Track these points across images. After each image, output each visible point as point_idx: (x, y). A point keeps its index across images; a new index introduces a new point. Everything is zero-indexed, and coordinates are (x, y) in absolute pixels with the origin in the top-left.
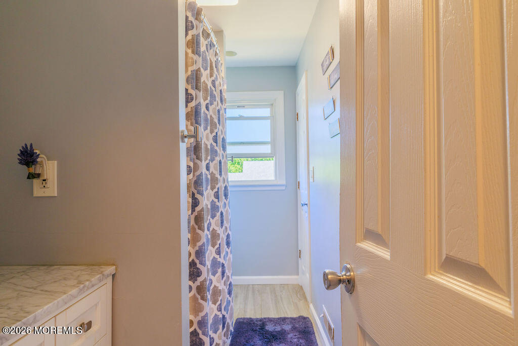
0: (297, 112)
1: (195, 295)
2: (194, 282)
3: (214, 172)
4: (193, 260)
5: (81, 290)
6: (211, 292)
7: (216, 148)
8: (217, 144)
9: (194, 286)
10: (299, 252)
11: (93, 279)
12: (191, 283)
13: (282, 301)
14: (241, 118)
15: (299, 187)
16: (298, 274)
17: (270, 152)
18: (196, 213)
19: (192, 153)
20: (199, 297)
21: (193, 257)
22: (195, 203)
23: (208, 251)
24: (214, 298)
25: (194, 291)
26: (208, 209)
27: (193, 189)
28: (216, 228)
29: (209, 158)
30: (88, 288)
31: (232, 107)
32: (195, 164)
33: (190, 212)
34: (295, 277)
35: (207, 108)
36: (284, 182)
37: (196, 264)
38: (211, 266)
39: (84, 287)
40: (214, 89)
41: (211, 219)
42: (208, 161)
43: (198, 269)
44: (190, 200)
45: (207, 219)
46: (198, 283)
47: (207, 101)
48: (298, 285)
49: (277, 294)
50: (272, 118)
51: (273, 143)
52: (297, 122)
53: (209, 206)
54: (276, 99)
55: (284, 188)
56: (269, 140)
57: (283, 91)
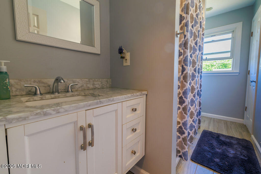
0: (252, 31)
1: (181, 111)
2: (181, 106)
3: (195, 59)
4: (181, 96)
5: (132, 96)
6: (190, 113)
7: (196, 47)
8: (197, 46)
9: (181, 107)
10: (245, 108)
11: (137, 93)
12: (180, 106)
13: (231, 129)
15: (249, 74)
16: (243, 119)
18: (184, 75)
19: (183, 46)
20: (183, 112)
21: (181, 94)
22: (183, 70)
23: (189, 95)
24: (191, 116)
25: (181, 110)
26: (190, 75)
27: (183, 64)
28: (194, 85)
29: (192, 51)
30: (135, 96)
32: (184, 51)
33: (181, 74)
35: (192, 27)
36: (238, 71)
37: (183, 98)
38: (190, 102)
39: (133, 95)
40: (197, 18)
41: (191, 81)
42: (191, 53)
43: (183, 100)
44: (181, 68)
45: (189, 80)
46: (183, 106)
47: (193, 24)
48: (243, 124)
49: (228, 125)
50: (233, 39)
51: (232, 52)
53: (191, 74)
54: (236, 28)
55: (238, 74)
56: (230, 50)
57: (242, 22)
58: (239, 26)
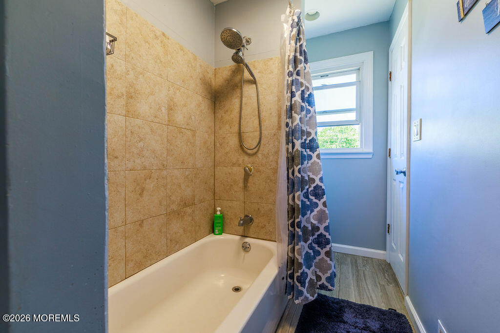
0: (390, 70)
10: (387, 226)
14: (324, 87)
15: (390, 155)
16: (385, 249)
17: (355, 119)
31: (316, 78)
34: (382, 252)
36: (371, 150)
49: (359, 268)
50: (359, 83)
51: (359, 109)
52: (389, 82)
54: (363, 63)
55: (370, 156)
56: (355, 107)
57: (373, 52)
58: (367, 58)
